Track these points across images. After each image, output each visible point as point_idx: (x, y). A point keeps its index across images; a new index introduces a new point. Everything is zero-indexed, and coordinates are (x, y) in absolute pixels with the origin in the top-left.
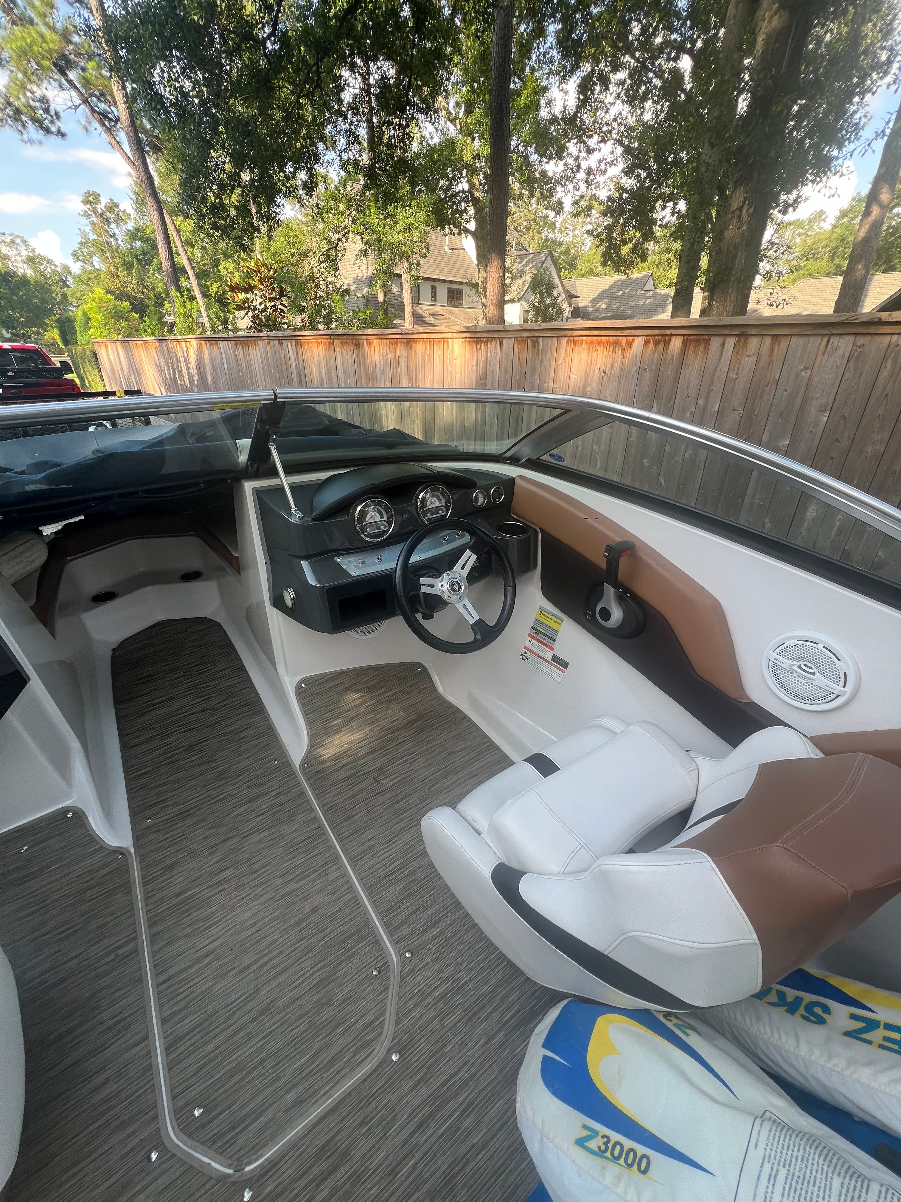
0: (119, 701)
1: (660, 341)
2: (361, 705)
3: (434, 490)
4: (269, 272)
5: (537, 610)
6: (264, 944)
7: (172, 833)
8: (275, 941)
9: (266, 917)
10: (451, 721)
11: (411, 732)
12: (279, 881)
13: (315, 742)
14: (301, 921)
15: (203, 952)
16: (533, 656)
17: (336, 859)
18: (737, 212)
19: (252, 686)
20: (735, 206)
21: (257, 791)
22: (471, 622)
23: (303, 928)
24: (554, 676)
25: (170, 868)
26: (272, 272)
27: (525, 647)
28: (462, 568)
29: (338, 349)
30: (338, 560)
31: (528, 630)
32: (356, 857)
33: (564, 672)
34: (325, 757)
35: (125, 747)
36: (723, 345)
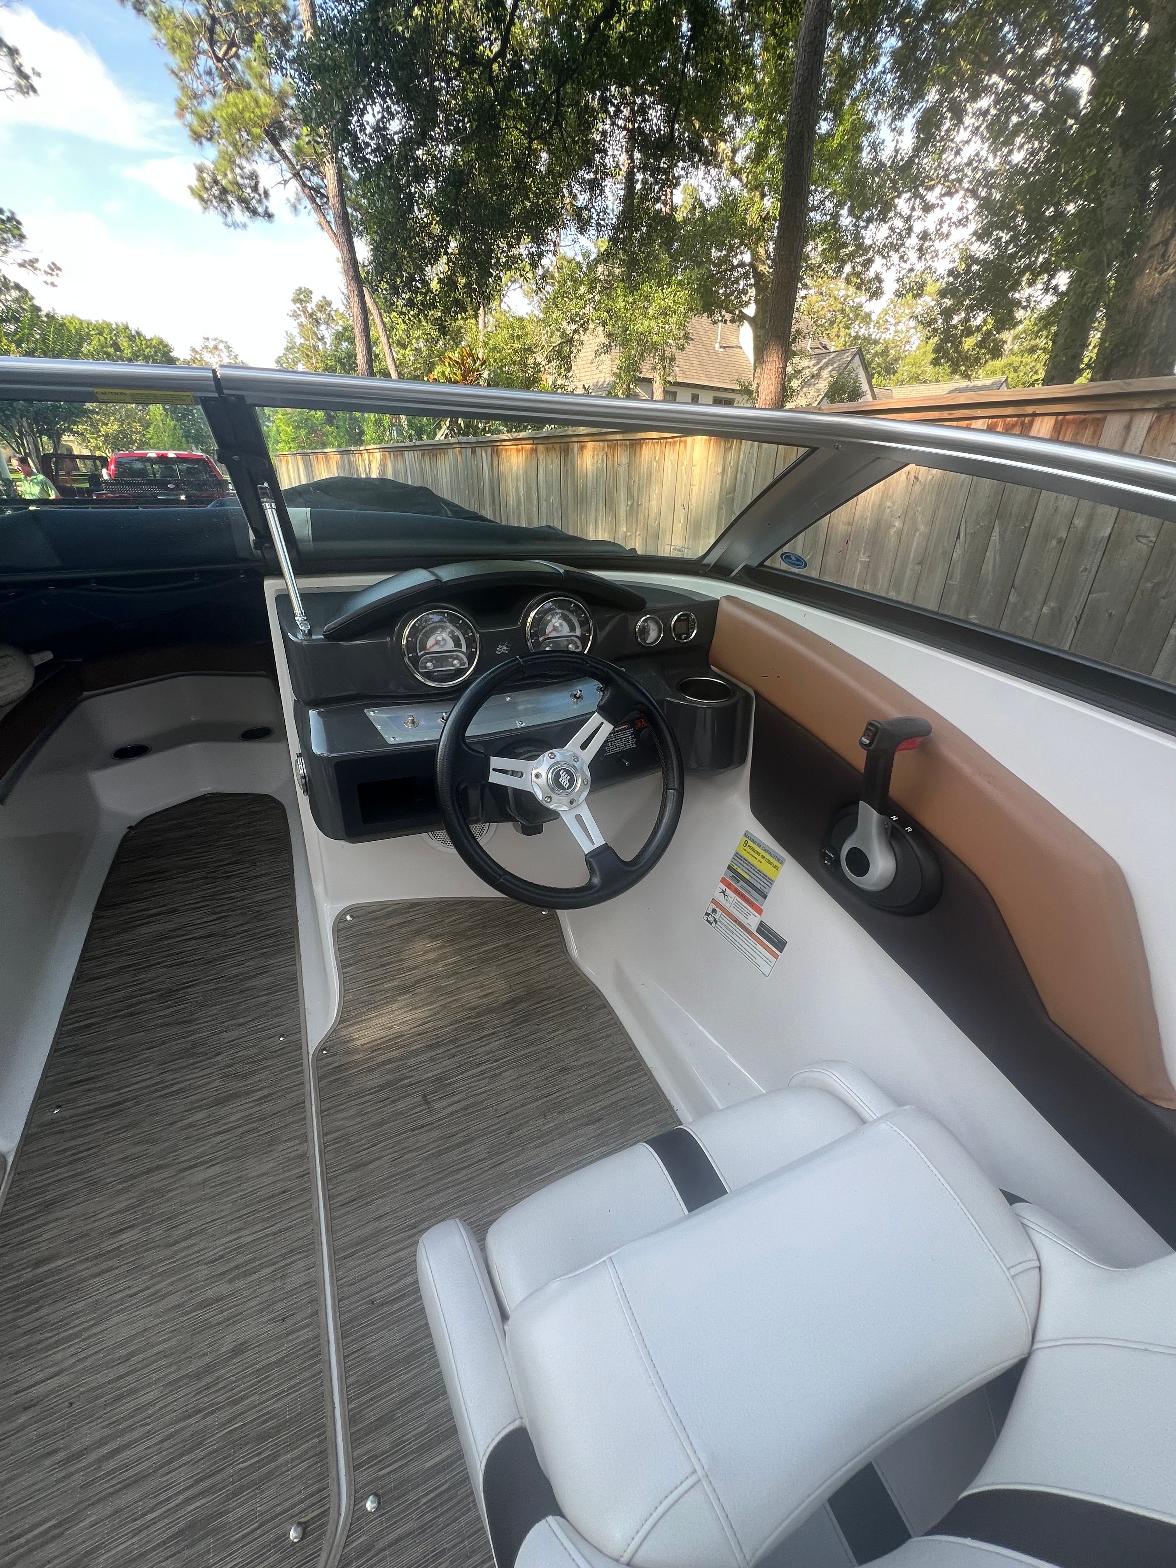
0: (103, 905)
1: (1014, 426)
2: (436, 961)
3: (561, 605)
4: (475, 363)
5: (741, 838)
6: (128, 1405)
7: (78, 1141)
8: (151, 1404)
9: (153, 1346)
10: (579, 1009)
11: (506, 1020)
12: (203, 1271)
13: (346, 1016)
14: (209, 1369)
15: (23, 1397)
16: (726, 919)
17: (311, 1246)
18: (1161, 249)
19: (293, 907)
20: (1158, 238)
21: (234, 1085)
22: (587, 848)
23: (207, 1387)
24: (759, 960)
25: (48, 1206)
26: (478, 363)
27: (714, 901)
28: (584, 746)
29: (541, 457)
30: (371, 714)
31: (722, 871)
32: (344, 1249)
33: (776, 957)
34: (359, 1043)
35: (80, 977)
36: (1128, 427)
